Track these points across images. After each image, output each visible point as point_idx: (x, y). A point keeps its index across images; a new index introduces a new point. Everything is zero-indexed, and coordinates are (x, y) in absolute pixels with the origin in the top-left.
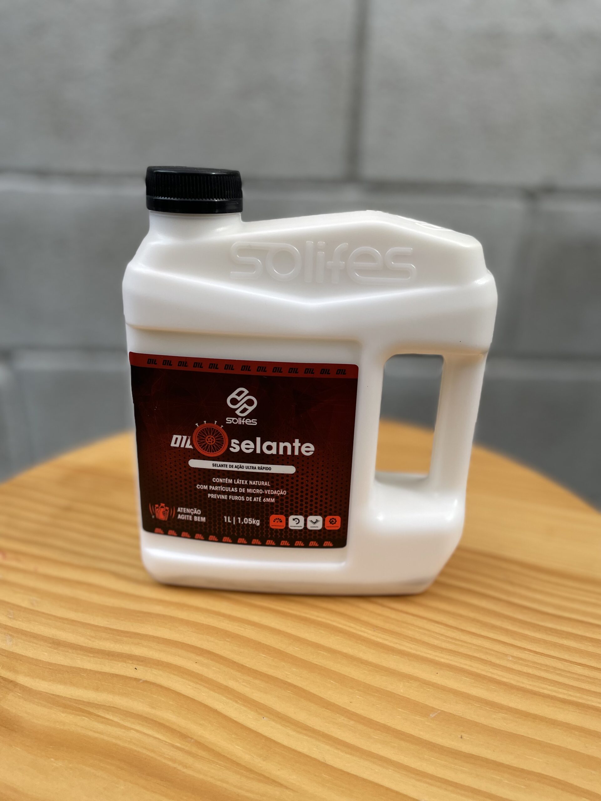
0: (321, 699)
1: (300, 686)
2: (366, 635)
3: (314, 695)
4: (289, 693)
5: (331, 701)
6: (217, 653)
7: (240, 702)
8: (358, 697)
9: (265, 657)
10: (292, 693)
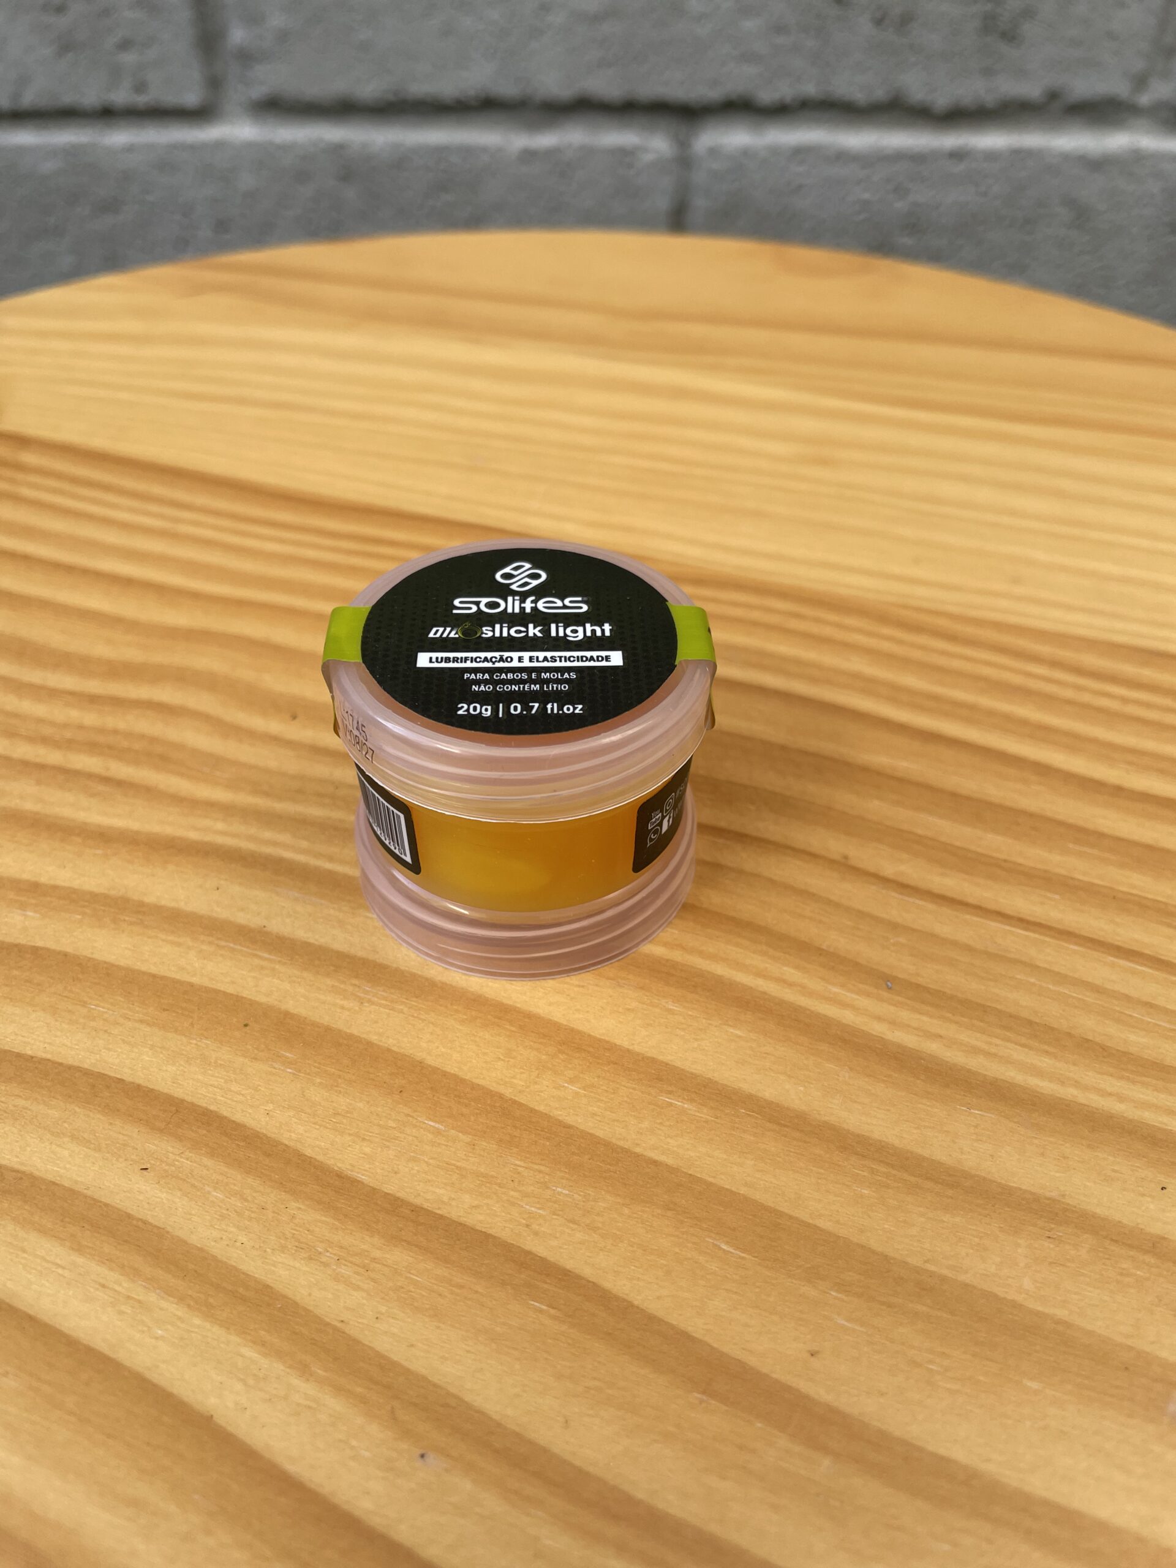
0: (682, 1339)
1: (587, 1272)
2: (848, 1017)
3: (652, 1318)
4: (541, 1311)
5: (726, 1349)
6: (238, 1117)
7: (320, 1372)
8: (843, 1322)
9: (438, 1132)
10: (552, 1311)
